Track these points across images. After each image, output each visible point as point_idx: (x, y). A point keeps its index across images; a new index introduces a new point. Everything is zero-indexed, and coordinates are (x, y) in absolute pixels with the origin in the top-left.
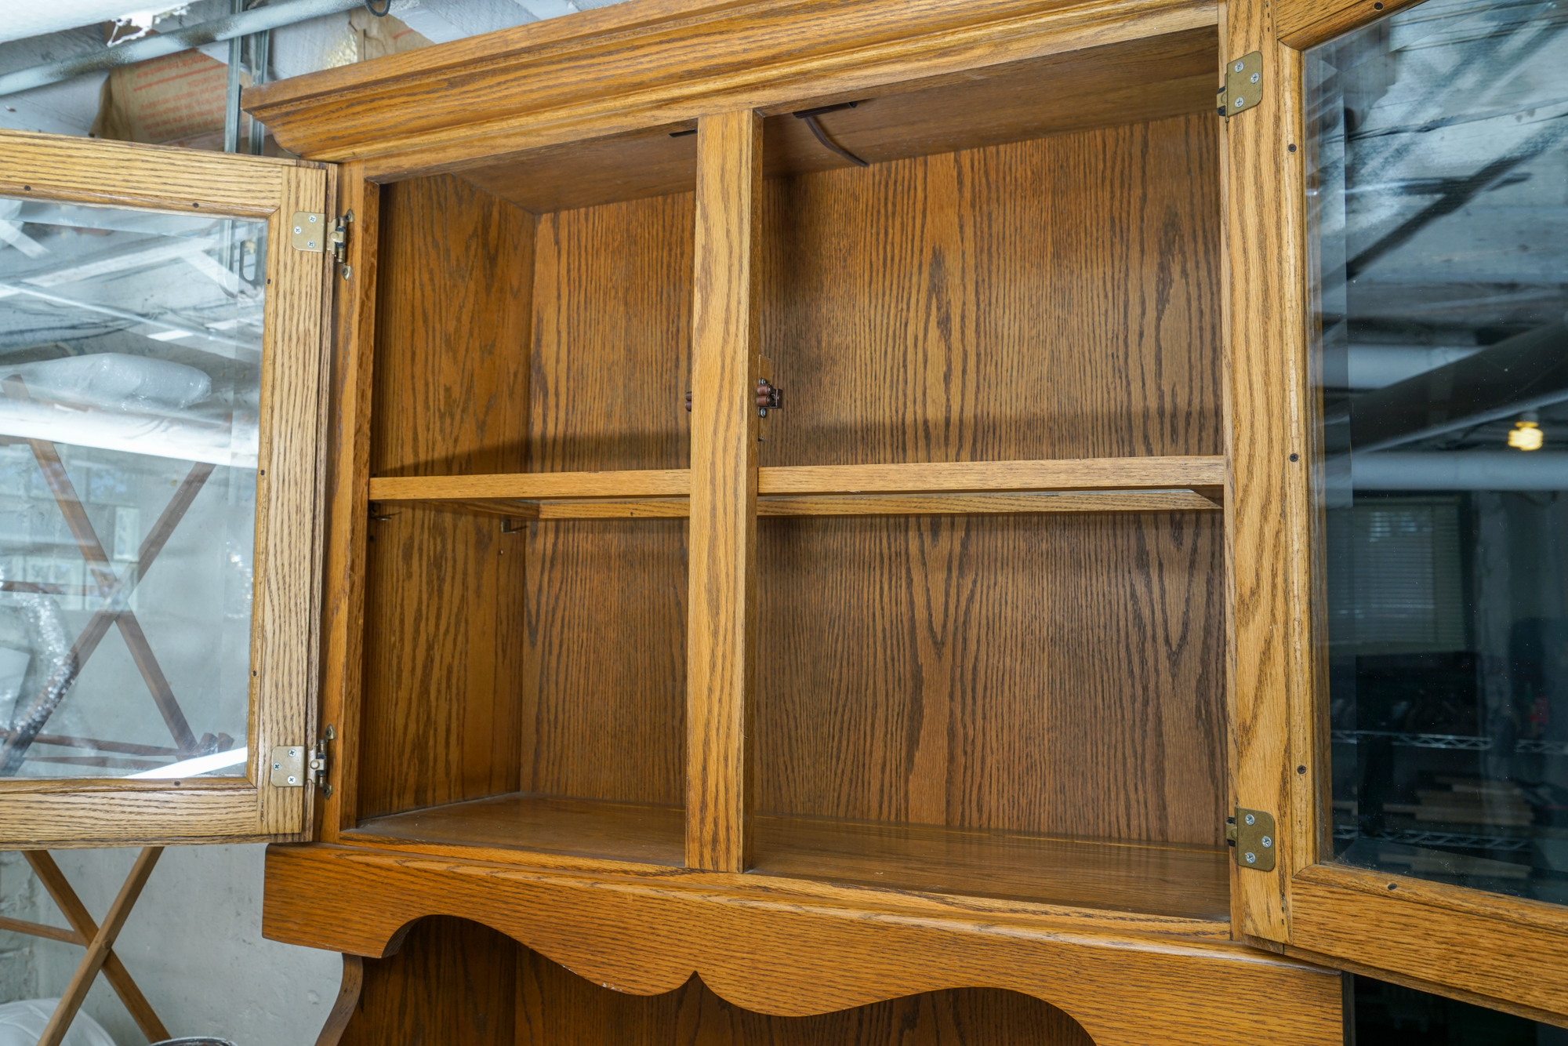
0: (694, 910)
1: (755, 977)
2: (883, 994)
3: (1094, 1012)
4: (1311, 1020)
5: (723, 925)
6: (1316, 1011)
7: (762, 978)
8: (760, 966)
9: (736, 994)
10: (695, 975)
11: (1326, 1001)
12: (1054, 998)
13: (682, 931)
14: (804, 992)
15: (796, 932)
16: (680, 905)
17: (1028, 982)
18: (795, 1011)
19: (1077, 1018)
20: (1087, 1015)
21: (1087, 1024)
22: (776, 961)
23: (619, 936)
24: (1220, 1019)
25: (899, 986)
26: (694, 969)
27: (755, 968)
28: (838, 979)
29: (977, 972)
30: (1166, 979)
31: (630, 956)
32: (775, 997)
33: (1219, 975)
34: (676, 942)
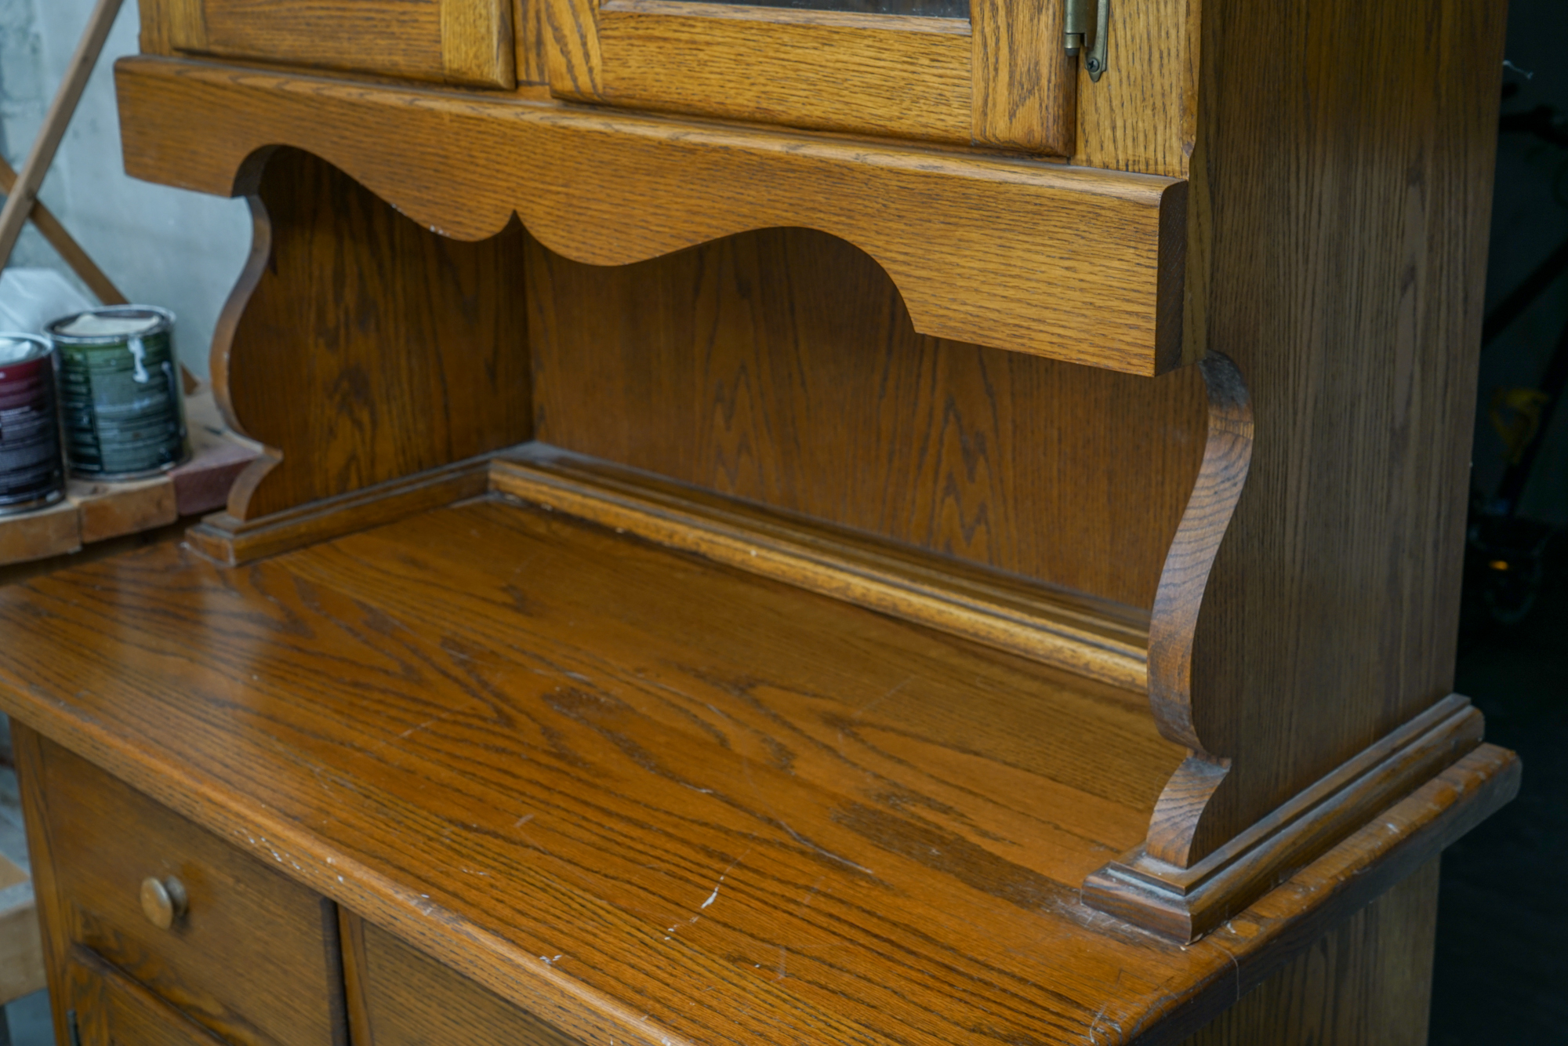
0: (508, 131)
1: (571, 216)
2: (692, 236)
3: (901, 258)
4: (1125, 266)
5: (538, 151)
6: (1130, 254)
7: (577, 217)
8: (575, 202)
9: (555, 238)
10: (515, 215)
11: (1140, 241)
12: (862, 239)
13: (499, 159)
14: (618, 235)
15: (607, 158)
16: (494, 126)
17: (835, 219)
18: (611, 259)
19: (885, 265)
20: (895, 261)
22: (589, 196)
23: (441, 167)
25: (709, 226)
26: (513, 207)
27: (571, 205)
28: (650, 218)
29: (785, 206)
30: (975, 214)
31: (453, 192)
32: (592, 242)
33: (1030, 208)
34: (495, 173)
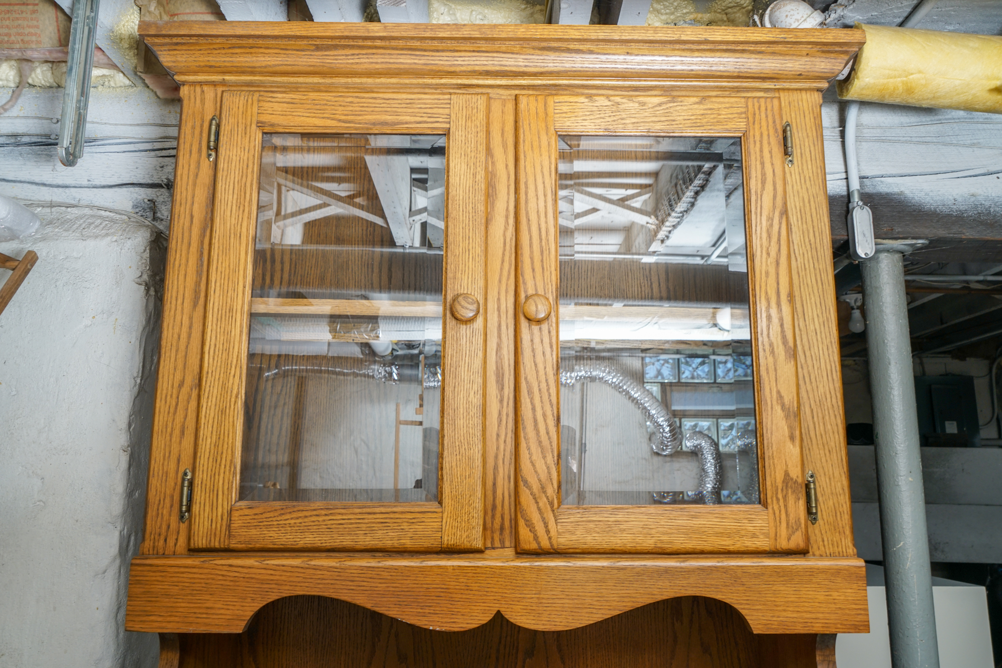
0: (497, 571)
1: (541, 608)
2: (624, 608)
3: (745, 602)
4: (853, 591)
5: (518, 578)
6: (855, 586)
7: (545, 608)
8: (544, 601)
9: (528, 621)
10: (499, 612)
11: (859, 580)
12: (724, 597)
13: (489, 585)
14: (573, 614)
15: (568, 577)
16: (487, 569)
17: (708, 590)
18: (568, 626)
19: (736, 606)
20: (741, 604)
21: (742, 609)
22: (554, 597)
23: (442, 594)
24: (810, 597)
25: (633, 602)
26: (497, 609)
27: (541, 603)
28: (595, 603)
29: (680, 588)
30: (782, 579)
31: (451, 606)
32: (555, 620)
33: (808, 573)
34: (485, 593)
